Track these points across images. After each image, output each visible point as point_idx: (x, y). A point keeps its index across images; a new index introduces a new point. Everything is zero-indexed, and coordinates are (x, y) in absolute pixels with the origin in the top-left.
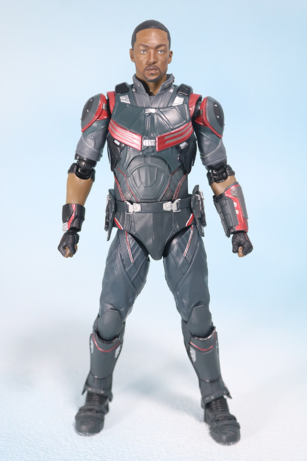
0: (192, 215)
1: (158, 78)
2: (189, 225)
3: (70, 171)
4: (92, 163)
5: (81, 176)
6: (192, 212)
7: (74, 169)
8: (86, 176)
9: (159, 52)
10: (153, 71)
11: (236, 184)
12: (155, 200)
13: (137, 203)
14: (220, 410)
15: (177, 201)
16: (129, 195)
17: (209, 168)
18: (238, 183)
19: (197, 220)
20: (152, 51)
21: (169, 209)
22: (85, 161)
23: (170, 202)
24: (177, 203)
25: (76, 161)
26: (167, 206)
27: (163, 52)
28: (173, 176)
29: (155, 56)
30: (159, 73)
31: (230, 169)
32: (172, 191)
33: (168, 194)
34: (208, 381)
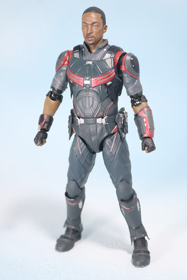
0: (116, 126)
1: (94, 42)
2: (114, 132)
3: (47, 95)
4: (60, 92)
5: (53, 99)
6: (116, 124)
7: (50, 95)
8: (56, 99)
9: (94, 27)
10: (90, 38)
11: (148, 107)
12: (92, 117)
13: (82, 118)
14: (141, 246)
15: (105, 118)
16: (78, 113)
17: (131, 97)
18: (149, 107)
19: (120, 130)
20: (90, 26)
21: (100, 123)
22: (56, 91)
23: (101, 118)
24: (105, 119)
25: (51, 90)
26: (99, 121)
27: (97, 27)
28: (103, 103)
29: (91, 30)
30: (94, 39)
31: (144, 97)
32: (103, 111)
33: (101, 113)
34: (134, 228)
